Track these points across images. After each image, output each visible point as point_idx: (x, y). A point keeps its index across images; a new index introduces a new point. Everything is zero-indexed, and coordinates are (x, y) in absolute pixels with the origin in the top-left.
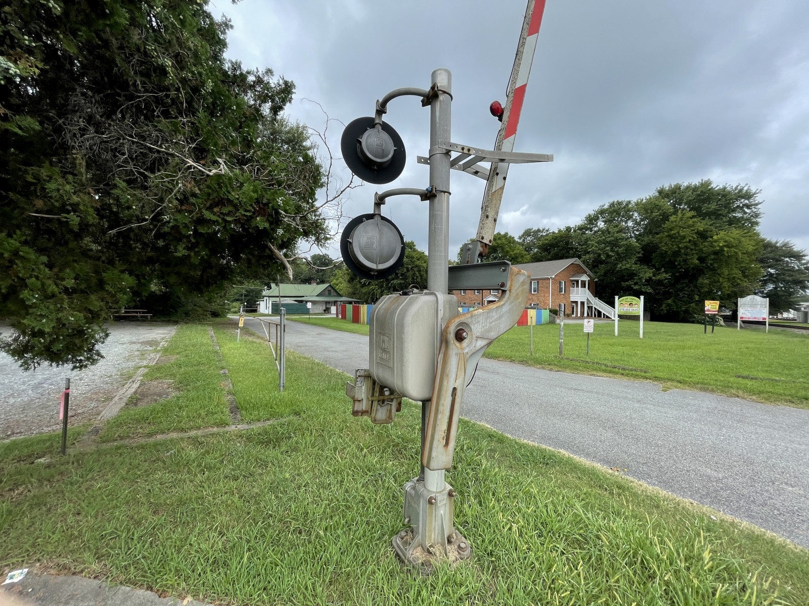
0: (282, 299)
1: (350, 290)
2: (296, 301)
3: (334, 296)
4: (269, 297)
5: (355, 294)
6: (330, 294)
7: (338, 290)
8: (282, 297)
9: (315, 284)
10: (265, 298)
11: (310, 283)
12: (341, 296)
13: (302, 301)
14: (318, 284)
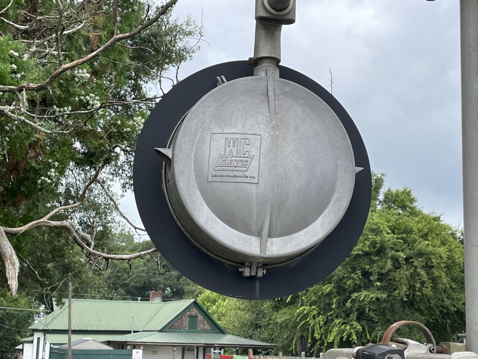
0: (75, 338)
1: (247, 316)
2: (109, 343)
3: (204, 331)
4: (46, 332)
5: (257, 326)
6: (193, 328)
7: (215, 317)
8: (75, 332)
9: (158, 300)
10: (36, 335)
11: (146, 298)
12: (222, 331)
13: (122, 345)
14: (166, 299)
